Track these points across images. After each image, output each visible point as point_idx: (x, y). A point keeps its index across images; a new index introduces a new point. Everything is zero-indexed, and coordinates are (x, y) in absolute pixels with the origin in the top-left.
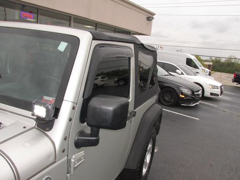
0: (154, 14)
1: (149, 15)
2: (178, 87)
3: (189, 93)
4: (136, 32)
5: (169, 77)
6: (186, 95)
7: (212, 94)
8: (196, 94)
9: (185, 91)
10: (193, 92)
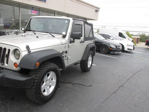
0: (99, 9)
1: (97, 9)
2: (109, 44)
3: (115, 47)
4: (90, 19)
5: (105, 40)
6: (113, 48)
7: (128, 49)
8: (118, 48)
9: (113, 46)
10: (116, 47)
